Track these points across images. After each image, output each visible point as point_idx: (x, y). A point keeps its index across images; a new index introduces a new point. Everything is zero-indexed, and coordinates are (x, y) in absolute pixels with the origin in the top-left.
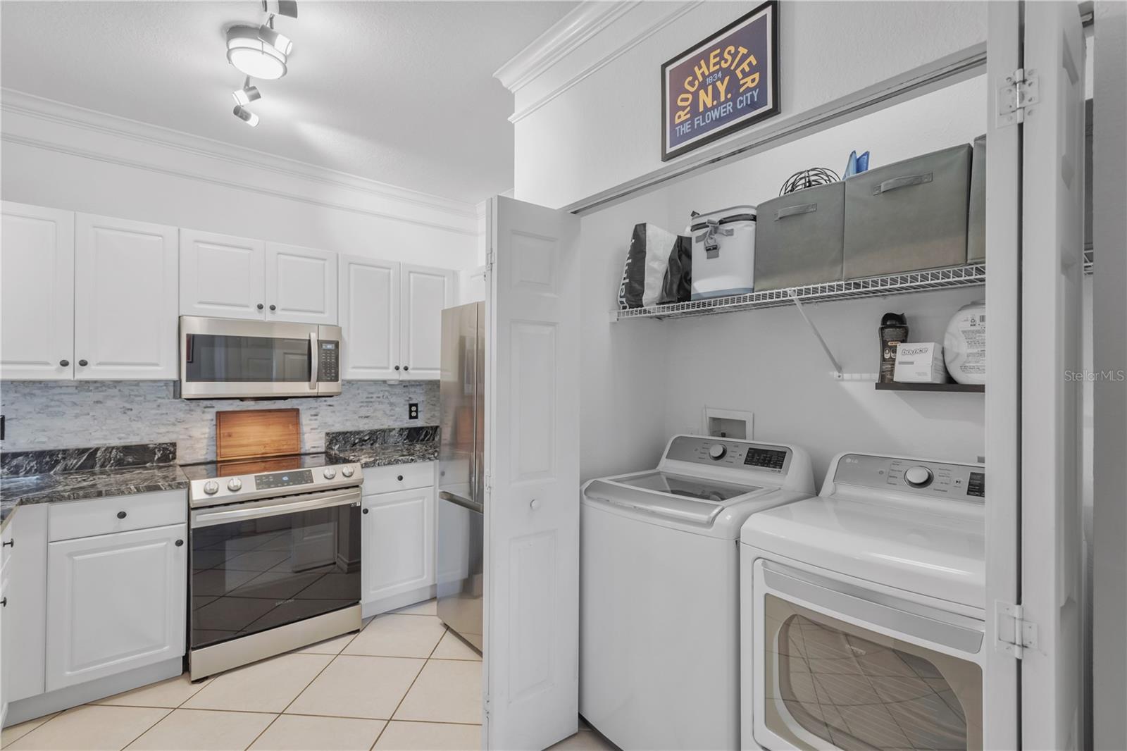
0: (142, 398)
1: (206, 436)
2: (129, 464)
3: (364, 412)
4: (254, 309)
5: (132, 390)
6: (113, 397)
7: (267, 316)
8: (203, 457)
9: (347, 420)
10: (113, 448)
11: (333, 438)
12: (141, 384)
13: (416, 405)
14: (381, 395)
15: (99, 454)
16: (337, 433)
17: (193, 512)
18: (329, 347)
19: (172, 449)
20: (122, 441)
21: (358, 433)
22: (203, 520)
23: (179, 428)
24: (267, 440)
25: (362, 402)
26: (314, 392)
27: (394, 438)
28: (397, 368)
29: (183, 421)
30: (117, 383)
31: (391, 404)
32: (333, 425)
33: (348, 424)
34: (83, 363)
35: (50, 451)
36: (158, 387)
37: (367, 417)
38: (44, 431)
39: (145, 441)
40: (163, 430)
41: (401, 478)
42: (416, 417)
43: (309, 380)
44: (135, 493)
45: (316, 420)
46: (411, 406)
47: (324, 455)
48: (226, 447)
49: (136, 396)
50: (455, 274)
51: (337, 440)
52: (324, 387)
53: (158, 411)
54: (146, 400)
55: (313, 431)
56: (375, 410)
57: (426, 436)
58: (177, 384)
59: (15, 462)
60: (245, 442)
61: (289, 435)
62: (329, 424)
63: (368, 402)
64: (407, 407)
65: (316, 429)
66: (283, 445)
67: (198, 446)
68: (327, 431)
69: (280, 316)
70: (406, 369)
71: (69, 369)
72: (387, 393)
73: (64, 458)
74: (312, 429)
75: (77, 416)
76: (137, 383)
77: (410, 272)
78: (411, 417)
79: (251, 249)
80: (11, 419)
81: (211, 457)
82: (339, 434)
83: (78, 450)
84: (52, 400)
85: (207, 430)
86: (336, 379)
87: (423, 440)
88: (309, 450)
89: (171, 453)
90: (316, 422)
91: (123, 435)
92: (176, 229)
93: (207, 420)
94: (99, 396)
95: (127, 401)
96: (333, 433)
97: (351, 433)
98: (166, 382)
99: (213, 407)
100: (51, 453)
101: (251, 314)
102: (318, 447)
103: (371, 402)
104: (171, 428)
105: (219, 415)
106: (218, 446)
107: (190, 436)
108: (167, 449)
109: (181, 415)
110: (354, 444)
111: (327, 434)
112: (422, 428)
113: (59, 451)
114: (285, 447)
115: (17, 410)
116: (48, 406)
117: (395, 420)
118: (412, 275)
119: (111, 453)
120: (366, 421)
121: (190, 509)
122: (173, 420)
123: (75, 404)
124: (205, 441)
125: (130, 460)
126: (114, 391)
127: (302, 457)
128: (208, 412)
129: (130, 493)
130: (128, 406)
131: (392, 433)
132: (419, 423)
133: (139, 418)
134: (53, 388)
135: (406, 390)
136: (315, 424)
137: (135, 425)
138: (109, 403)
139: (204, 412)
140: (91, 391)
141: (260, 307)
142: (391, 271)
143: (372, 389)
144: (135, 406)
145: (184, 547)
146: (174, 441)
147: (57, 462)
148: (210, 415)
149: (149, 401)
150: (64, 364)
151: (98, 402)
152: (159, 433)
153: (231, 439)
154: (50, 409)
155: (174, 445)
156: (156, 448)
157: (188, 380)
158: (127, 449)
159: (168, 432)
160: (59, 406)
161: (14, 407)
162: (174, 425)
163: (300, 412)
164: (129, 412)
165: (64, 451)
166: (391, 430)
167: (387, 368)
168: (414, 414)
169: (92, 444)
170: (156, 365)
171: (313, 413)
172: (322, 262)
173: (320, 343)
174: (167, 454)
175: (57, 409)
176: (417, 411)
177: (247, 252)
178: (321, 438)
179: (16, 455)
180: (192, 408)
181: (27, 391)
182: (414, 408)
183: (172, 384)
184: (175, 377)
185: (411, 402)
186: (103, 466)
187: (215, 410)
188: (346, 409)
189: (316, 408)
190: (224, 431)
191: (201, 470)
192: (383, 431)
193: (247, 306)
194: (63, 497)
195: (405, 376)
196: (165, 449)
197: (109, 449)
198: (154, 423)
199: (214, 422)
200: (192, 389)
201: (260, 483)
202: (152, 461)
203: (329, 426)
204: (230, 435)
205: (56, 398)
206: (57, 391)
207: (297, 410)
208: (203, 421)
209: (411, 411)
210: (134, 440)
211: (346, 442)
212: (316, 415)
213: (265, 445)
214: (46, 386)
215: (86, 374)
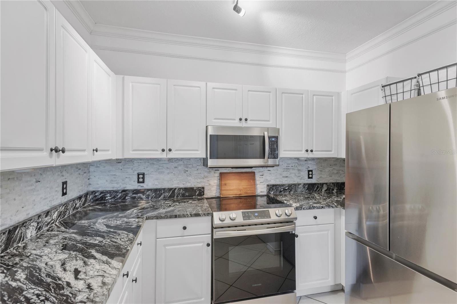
0: (191, 166)
1: (216, 184)
2: (187, 196)
3: (285, 174)
4: (237, 121)
5: (188, 162)
6: (181, 165)
7: (243, 124)
8: (215, 194)
9: (277, 178)
10: (181, 188)
11: (271, 187)
12: (191, 159)
13: (312, 171)
14: (293, 165)
15: (176, 191)
16: (272, 185)
17: (214, 230)
18: (273, 139)
19: (203, 190)
20: (184, 185)
21: (283, 185)
23: (205, 180)
24: (241, 187)
25: (284, 169)
26: (264, 164)
27: (300, 189)
28: (307, 151)
29: (207, 177)
30: (182, 159)
31: (299, 170)
32: (270, 181)
33: (278, 180)
34: (170, 150)
35: (159, 189)
36: (197, 160)
37: (287, 177)
38: (157, 180)
39: (193, 186)
41: (315, 218)
42: (312, 178)
43: (264, 158)
44: (190, 217)
45: (262, 178)
46: (309, 171)
47: (266, 197)
48: (224, 190)
49: (189, 165)
50: (339, 94)
51: (272, 189)
52: (271, 162)
53: (197, 172)
54: (193, 167)
55: (261, 183)
56: (291, 173)
57: (317, 188)
58: (205, 162)
59: (148, 193)
60: (232, 188)
61: (251, 185)
62: (269, 180)
63: (287, 169)
64: (307, 172)
65: (263, 182)
66: (248, 191)
67: (212, 189)
68: (268, 184)
69: (249, 124)
70: (312, 151)
71: (165, 153)
72: (296, 164)
73: (164, 192)
74: (261, 182)
75: (168, 173)
77: (314, 95)
78: (309, 178)
79: (236, 90)
80: (146, 174)
81: (218, 195)
82: (274, 185)
83: (169, 189)
84: (160, 166)
85: (216, 181)
86: (277, 157)
87: (316, 191)
88: (259, 193)
89: (202, 192)
90: (263, 179)
91: (184, 183)
92: (205, 83)
93: (216, 177)
94: (176, 165)
95: (186, 167)
96: (271, 185)
97: (279, 185)
98: (200, 159)
99: (219, 170)
100: (160, 190)
101: (236, 123)
102: (263, 192)
103: (289, 169)
104: (202, 180)
105: (221, 174)
106: (221, 190)
107: (209, 184)
108: (201, 190)
109: (206, 174)
110: (281, 191)
111: (268, 185)
112: (315, 184)
113: (162, 189)
114: (249, 191)
115: (148, 170)
116: (158, 169)
117: (301, 179)
118: (314, 97)
119: (180, 191)
120: (286, 179)
121: (213, 228)
122: (203, 176)
123: (168, 168)
124: (215, 187)
125: (187, 194)
126: (181, 163)
127: (257, 197)
128: (217, 173)
129: (188, 217)
130: (186, 169)
131: (299, 186)
132: (313, 181)
133: (190, 175)
134: (160, 161)
135: (306, 162)
136: (262, 180)
137: (189, 178)
138: (180, 168)
139: (215, 173)
140: (173, 162)
141: (241, 120)
142: (304, 96)
143: (289, 162)
144: (189, 169)
145: (210, 247)
146: (203, 186)
147: (162, 194)
148: (217, 174)
149: (194, 167)
150: (163, 150)
151: (175, 167)
152: (198, 182)
153: (225, 186)
154: (159, 170)
155: (203, 188)
156: (197, 189)
157: (210, 158)
158: (186, 189)
159: (201, 182)
160: (162, 169)
161: (148, 169)
162: (203, 178)
163: (256, 173)
164: (186, 172)
165: (164, 189)
166: (299, 184)
167: (301, 151)
168: (310, 176)
169: (173, 186)
170: (197, 150)
171: (261, 174)
172: (269, 93)
173: (269, 138)
174: (201, 191)
175: (161, 170)
176: (312, 174)
177: (234, 91)
178: (264, 187)
179: (148, 190)
180: (211, 171)
181: (151, 162)
182: (310, 173)
183: (203, 159)
184: (205, 157)
185: (309, 169)
186: (177, 197)
187: (219, 172)
188: (276, 173)
189: (262, 172)
190: (223, 182)
191: (214, 200)
192: (295, 185)
193: (235, 120)
194: (162, 217)
195: (310, 155)
196: (200, 190)
197: (180, 189)
198: (196, 177)
199: (219, 178)
200: (211, 162)
202: (195, 195)
203: (269, 181)
204: (225, 185)
205: (161, 165)
206: (161, 162)
207: (254, 173)
208: (215, 177)
209: (309, 174)
210: (188, 185)
211: (277, 190)
212: (263, 175)
213: (240, 190)
214: (158, 160)
215: (171, 155)
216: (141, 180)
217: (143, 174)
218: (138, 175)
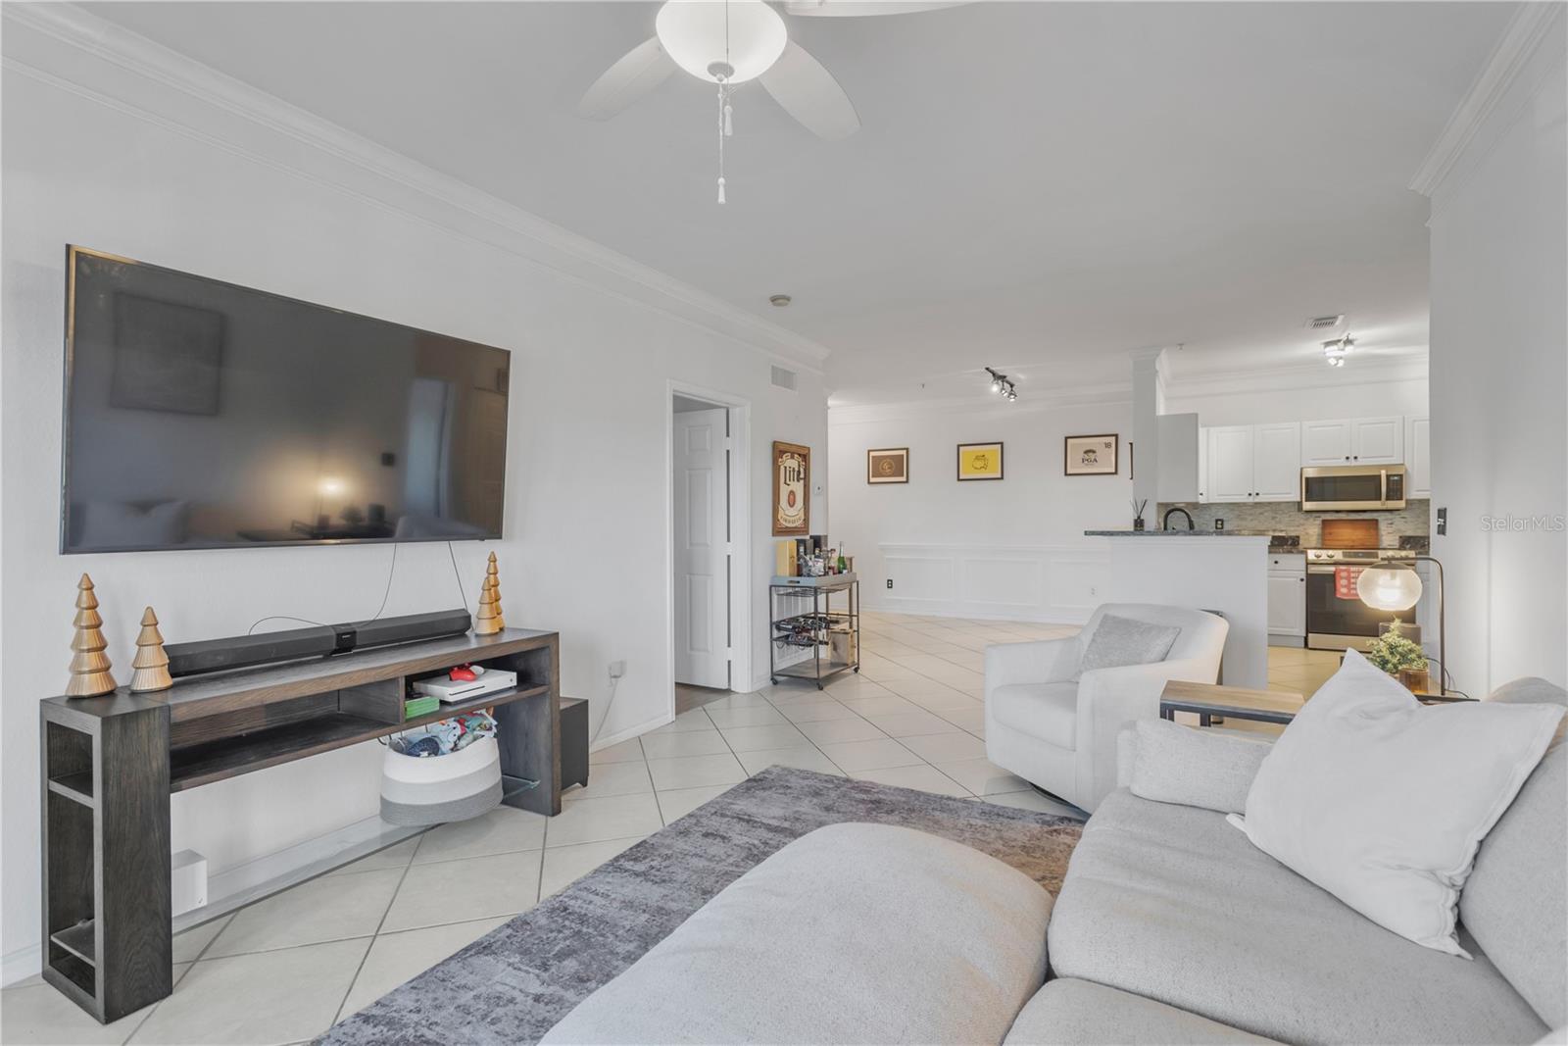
0: (1281, 511)
1: (1316, 533)
4: (1344, 460)
5: (1277, 507)
6: (1270, 510)
7: (1353, 463)
8: (1314, 545)
11: (1405, 540)
12: (1281, 504)
17: (1309, 566)
18: (1396, 478)
19: (1297, 540)
22: (1313, 569)
23: (1301, 528)
24: (1354, 538)
26: (1384, 507)
29: (1303, 524)
30: (1270, 503)
32: (1406, 532)
33: (1420, 531)
34: (1257, 494)
36: (1291, 505)
38: (1238, 527)
39: (1283, 534)
40: (1292, 529)
43: (1380, 500)
48: (1328, 540)
49: (1279, 510)
51: (1409, 542)
52: (1392, 504)
53: (1290, 519)
54: (1284, 513)
58: (1300, 504)
60: (1340, 538)
61: (1372, 534)
62: (1403, 530)
65: (1392, 533)
67: (1311, 536)
68: (1401, 533)
69: (1361, 462)
71: (1251, 497)
74: (1388, 533)
75: (1252, 520)
76: (1279, 503)
79: (1342, 426)
80: (1225, 521)
81: (1319, 546)
82: (1410, 536)
84: (1244, 509)
85: (1316, 530)
86: (1401, 499)
88: (1386, 547)
89: (1296, 542)
90: (1392, 528)
92: (1299, 423)
93: (1317, 524)
94: (1265, 510)
95: (1274, 513)
96: (1406, 537)
97: (1420, 537)
98: (1294, 502)
99: (1321, 516)
101: (1343, 462)
102: (1393, 546)
104: (1296, 528)
105: (1324, 521)
106: (1323, 540)
107: (1307, 532)
108: (1295, 539)
109: (1302, 521)
111: (1401, 537)
114: (1367, 543)
115: (1228, 516)
121: (1307, 564)
122: (1297, 523)
123: (1251, 514)
124: (1316, 536)
125: (1276, 543)
126: (1267, 508)
128: (1318, 520)
129: (1280, 553)
130: (1275, 515)
133: (1280, 522)
134: (1242, 506)
136: (1390, 530)
137: (1279, 525)
138: (1266, 514)
139: (1315, 519)
140: (1260, 508)
141: (1347, 458)
144: (1279, 516)
145: (1304, 582)
146: (1298, 535)
148: (1319, 522)
149: (1286, 513)
150: (1250, 495)
151: (1261, 513)
152: (1290, 530)
153: (1330, 536)
154: (1241, 516)
155: (1298, 537)
156: (1289, 537)
157: (1306, 501)
159: (1295, 530)
160: (1245, 515)
162: (1298, 526)
163: (1378, 521)
164: (1275, 519)
170: (1289, 495)
171: (1389, 522)
172: (1391, 424)
173: (1388, 477)
175: (1243, 517)
177: (1339, 427)
178: (1396, 540)
180: (1309, 517)
181: (1232, 507)
183: (1297, 504)
184: (1299, 499)
187: (1321, 519)
188: (1417, 521)
189: (1390, 519)
190: (1327, 531)
193: (1339, 459)
198: (1288, 525)
199: (1321, 525)
200: (1308, 506)
201: (1345, 555)
202: (1286, 544)
204: (1330, 534)
205: (1246, 508)
206: (1248, 506)
207: (1376, 520)
208: (1315, 524)
210: (1277, 533)
211: (1416, 544)
212: (1391, 524)
213: (1353, 541)
214: (1244, 504)
215: (1258, 499)
216: (1219, 522)
217: (1222, 521)
218: (1217, 521)
